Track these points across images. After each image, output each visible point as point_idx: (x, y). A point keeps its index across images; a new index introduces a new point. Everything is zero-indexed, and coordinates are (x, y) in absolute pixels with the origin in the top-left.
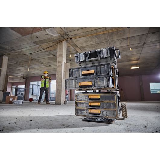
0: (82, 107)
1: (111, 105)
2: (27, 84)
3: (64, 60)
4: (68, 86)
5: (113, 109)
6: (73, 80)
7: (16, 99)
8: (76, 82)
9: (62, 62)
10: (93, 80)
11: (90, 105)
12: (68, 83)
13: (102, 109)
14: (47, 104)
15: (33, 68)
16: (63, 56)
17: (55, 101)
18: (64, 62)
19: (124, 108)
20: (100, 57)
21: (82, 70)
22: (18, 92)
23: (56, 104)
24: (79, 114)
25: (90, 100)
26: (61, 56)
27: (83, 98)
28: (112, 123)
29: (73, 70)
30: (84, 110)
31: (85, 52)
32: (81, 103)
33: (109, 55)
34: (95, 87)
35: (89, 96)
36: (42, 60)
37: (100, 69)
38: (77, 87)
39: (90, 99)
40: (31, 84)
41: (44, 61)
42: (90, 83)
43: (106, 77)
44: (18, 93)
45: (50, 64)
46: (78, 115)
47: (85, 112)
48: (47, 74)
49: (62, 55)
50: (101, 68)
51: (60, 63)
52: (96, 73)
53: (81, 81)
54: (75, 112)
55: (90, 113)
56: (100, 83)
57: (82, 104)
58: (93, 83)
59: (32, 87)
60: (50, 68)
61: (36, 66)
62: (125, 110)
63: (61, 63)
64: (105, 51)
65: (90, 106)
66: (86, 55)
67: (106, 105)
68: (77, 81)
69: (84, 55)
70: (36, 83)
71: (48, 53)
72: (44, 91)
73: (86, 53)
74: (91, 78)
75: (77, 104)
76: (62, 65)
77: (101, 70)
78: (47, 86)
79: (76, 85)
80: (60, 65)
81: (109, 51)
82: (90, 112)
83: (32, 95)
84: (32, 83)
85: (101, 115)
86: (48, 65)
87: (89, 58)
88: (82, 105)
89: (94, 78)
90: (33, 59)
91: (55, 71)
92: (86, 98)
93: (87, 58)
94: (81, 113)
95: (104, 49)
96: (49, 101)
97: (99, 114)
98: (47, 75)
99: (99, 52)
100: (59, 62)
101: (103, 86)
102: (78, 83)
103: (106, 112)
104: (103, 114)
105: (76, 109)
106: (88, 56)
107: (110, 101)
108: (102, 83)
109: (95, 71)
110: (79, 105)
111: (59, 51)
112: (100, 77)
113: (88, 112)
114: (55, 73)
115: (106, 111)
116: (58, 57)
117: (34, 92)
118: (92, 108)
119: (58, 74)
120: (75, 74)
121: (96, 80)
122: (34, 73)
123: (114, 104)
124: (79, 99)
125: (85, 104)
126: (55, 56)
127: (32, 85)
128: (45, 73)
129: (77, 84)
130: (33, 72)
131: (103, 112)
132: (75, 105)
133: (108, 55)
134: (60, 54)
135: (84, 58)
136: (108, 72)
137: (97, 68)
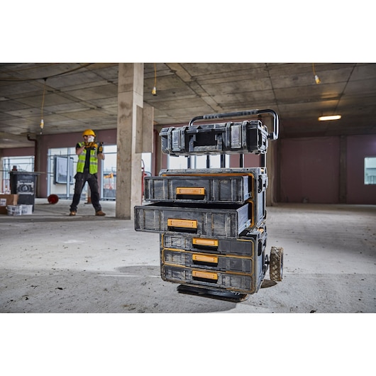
0: (177, 262)
1: (243, 264)
2: (39, 155)
3: (138, 100)
4: (141, 222)
5: (246, 274)
6: (154, 210)
7: (15, 203)
8: (160, 215)
9: (132, 105)
10: (201, 218)
11: (194, 259)
12: (141, 216)
13: (223, 270)
14: (97, 215)
15: (54, 113)
16: (134, 90)
17: (115, 202)
18: (137, 106)
19: (274, 263)
20: (223, 145)
21: (176, 185)
22: (19, 183)
23: (117, 218)
24: (169, 277)
25: (196, 249)
26: (129, 87)
27: (178, 242)
28: (243, 300)
29: (155, 182)
30: (180, 270)
31: (187, 128)
32: (173, 254)
33: (245, 144)
34: (204, 233)
35: (194, 240)
36: (77, 94)
37: (219, 187)
38: (163, 228)
39: (195, 246)
40: (49, 154)
41: (81, 96)
42: (192, 224)
43: (230, 215)
44: (18, 186)
45: (100, 105)
46: (167, 280)
47: (183, 273)
48: (93, 138)
49: (131, 85)
50: (222, 185)
51: (125, 109)
52: (208, 195)
53: (171, 216)
54: (162, 272)
55: (195, 278)
56: (215, 227)
57: (176, 256)
58: (201, 224)
59: (52, 161)
60: (98, 112)
61: (62, 108)
62: (276, 267)
63: (128, 108)
64: (236, 132)
65: (196, 262)
66: (188, 136)
67: (231, 263)
68: (163, 215)
69: (183, 136)
70: (64, 151)
71: (92, 75)
72: (87, 183)
73: (190, 130)
74: (195, 212)
75: (165, 256)
76: (131, 114)
77: (220, 189)
78: (93, 170)
79: (160, 224)
80: (127, 114)
81: (245, 134)
82: (194, 275)
83: (55, 183)
84: (53, 152)
85: (219, 283)
86: (93, 107)
87: (196, 144)
88: (176, 258)
89: (202, 214)
90: (51, 89)
91: (114, 121)
92: (185, 244)
93: (191, 143)
94: (174, 276)
95: (232, 127)
96: (101, 200)
97: (215, 281)
98: (91, 139)
99: (220, 133)
100: (123, 106)
101: (222, 234)
102: (166, 219)
103: (231, 279)
104: (223, 283)
105: (162, 265)
106: (194, 139)
107: (240, 254)
108: (221, 227)
109: (208, 190)
110: (169, 257)
111: (123, 75)
112: (216, 213)
113: (190, 274)
114: (113, 126)
115: (231, 275)
116: (120, 89)
117: (60, 172)
118: (200, 266)
119: (121, 140)
120: (159, 192)
121: (207, 220)
122: (56, 127)
123: (248, 263)
124: (169, 245)
125: (183, 257)
126: (112, 82)
127: (52, 158)
128: (87, 133)
129: (162, 222)
130: (54, 124)
131: (223, 277)
132: (161, 258)
133: (243, 143)
134: (127, 83)
135: (183, 144)
136: (237, 197)
137: (210, 185)
